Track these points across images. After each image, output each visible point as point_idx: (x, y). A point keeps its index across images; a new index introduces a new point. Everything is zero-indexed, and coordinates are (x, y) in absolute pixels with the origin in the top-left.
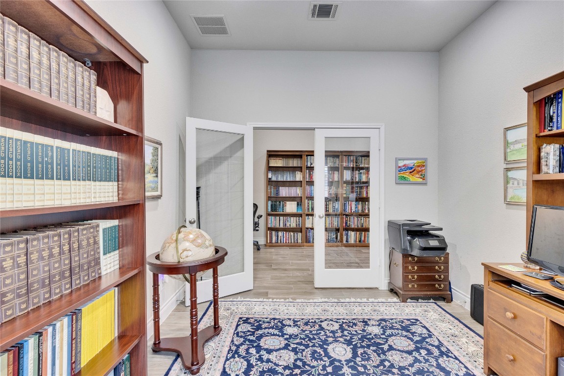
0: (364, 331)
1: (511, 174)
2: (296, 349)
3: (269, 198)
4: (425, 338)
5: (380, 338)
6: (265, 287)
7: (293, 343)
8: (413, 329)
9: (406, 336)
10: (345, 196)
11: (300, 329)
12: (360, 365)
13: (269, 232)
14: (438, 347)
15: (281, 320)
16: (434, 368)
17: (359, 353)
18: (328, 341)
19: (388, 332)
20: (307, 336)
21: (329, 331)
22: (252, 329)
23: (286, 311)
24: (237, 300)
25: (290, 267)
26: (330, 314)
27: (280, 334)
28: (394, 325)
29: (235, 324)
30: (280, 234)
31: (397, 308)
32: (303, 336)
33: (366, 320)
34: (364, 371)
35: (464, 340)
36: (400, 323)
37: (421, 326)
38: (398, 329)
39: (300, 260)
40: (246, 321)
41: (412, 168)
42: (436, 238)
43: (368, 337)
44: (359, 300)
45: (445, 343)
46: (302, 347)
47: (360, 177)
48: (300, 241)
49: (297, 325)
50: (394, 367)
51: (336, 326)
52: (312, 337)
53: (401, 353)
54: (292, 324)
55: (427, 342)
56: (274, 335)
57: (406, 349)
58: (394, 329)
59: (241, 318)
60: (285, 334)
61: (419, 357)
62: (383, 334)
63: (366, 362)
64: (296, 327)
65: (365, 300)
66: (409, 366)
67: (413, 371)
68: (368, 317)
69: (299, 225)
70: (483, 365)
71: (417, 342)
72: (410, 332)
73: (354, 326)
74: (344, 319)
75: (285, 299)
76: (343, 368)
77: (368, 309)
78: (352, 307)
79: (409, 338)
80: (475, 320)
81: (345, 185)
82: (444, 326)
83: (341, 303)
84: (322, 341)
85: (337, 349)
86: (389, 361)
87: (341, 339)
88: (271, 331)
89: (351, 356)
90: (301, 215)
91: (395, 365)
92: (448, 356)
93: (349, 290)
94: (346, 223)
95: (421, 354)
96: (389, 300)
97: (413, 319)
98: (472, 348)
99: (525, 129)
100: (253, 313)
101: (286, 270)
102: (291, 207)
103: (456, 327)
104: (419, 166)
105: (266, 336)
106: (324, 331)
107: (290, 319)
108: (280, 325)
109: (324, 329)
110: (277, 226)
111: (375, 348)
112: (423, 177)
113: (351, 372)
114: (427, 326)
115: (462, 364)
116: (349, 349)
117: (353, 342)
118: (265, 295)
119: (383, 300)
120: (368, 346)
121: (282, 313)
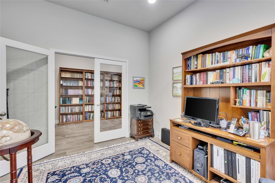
0: (123, 159)
1: (175, 85)
2: (91, 180)
3: (61, 96)
4: (148, 155)
5: (131, 160)
6: (63, 150)
7: (89, 177)
8: (143, 152)
9: (141, 156)
10: (106, 94)
11: (91, 168)
12: (125, 176)
13: (61, 116)
14: (153, 157)
15: (78, 167)
16: (154, 167)
17: (123, 170)
18: (107, 170)
19: (134, 156)
20: (95, 171)
21: (107, 164)
22: (59, 177)
23: (80, 160)
24: (44, 162)
25: (78, 135)
26: (105, 155)
27: (79, 175)
28: (135, 152)
29: (45, 178)
30: (69, 116)
31: (135, 144)
32: (93, 172)
33: (123, 153)
34: (127, 178)
35: (161, 151)
36: (138, 151)
37: (146, 150)
38: (137, 154)
39: (83, 130)
40: (54, 174)
41: (139, 81)
42: (149, 111)
43: (126, 161)
44: (118, 145)
45: (156, 155)
46: (94, 178)
47: (113, 85)
48: (81, 119)
49: (88, 166)
50: (140, 172)
51: (110, 161)
52: (98, 170)
53: (141, 164)
54: (85, 167)
55: (149, 156)
56: (75, 176)
57: (142, 162)
58: (136, 154)
59: (49, 173)
60: (82, 174)
61: (148, 164)
62: (132, 158)
63: (128, 174)
64: (88, 168)
65: (121, 144)
66: (145, 169)
67: (147, 171)
68: (124, 152)
69: (81, 110)
70: (169, 159)
71: (146, 157)
72: (142, 154)
73: (118, 158)
74: (113, 156)
75: (78, 153)
76: (117, 181)
77: (123, 148)
78: (115, 149)
79: (142, 157)
80: (163, 142)
81: (106, 89)
82: (153, 147)
83: (110, 148)
84: (104, 171)
85: (113, 172)
86: (137, 170)
87: (114, 167)
88: (72, 175)
89: (120, 173)
90: (82, 105)
91: (140, 171)
92: (158, 160)
93: (112, 141)
94: (107, 108)
95: (148, 162)
96: (131, 141)
97: (142, 148)
98: (164, 154)
99: (181, 68)
100: (58, 167)
101: (75, 137)
102: (76, 101)
103: (158, 147)
104: (142, 81)
105: (69, 179)
106: (104, 165)
107: (83, 164)
108: (78, 169)
109: (104, 164)
110: (67, 112)
111: (130, 166)
112: (143, 86)
113: (122, 181)
114: (148, 149)
115: (163, 161)
116: (118, 170)
117: (120, 166)
118: (65, 154)
119: (129, 142)
120: (127, 166)
121: (78, 162)
